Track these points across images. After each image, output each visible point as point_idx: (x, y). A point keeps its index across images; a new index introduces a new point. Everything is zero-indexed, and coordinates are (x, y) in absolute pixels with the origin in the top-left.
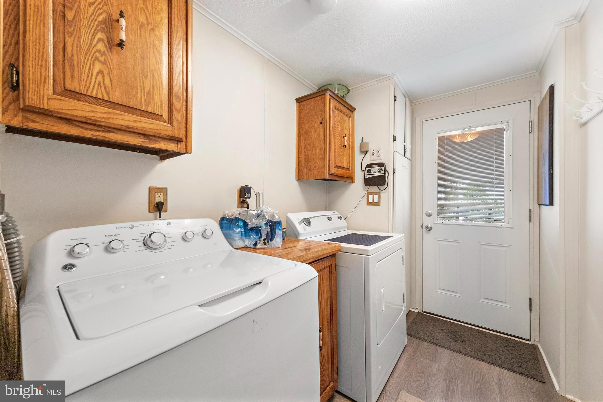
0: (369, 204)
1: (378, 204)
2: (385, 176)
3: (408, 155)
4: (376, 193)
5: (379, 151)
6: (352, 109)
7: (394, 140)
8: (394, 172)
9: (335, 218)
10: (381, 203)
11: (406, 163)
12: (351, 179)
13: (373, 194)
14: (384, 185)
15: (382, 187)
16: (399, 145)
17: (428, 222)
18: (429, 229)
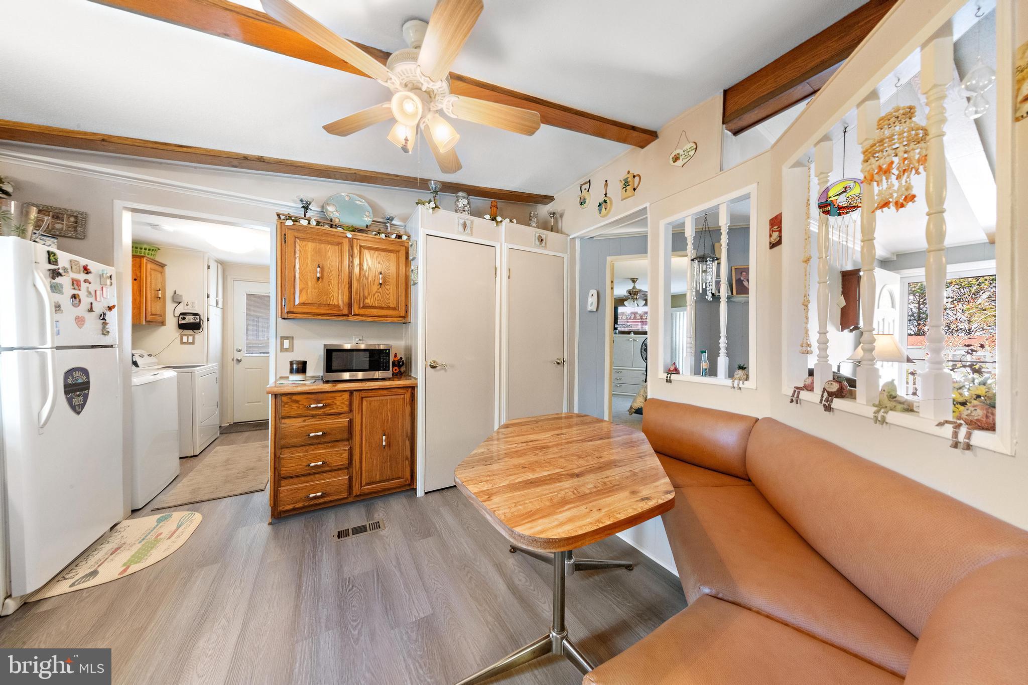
0: (182, 343)
1: (193, 343)
2: (200, 323)
3: (220, 305)
4: (191, 335)
5: (193, 303)
6: (162, 266)
7: (208, 297)
8: (208, 320)
9: (146, 355)
10: (196, 343)
11: (218, 312)
12: (163, 323)
13: (188, 336)
14: (199, 329)
15: (196, 331)
16: (213, 300)
17: (239, 356)
18: (239, 361)
